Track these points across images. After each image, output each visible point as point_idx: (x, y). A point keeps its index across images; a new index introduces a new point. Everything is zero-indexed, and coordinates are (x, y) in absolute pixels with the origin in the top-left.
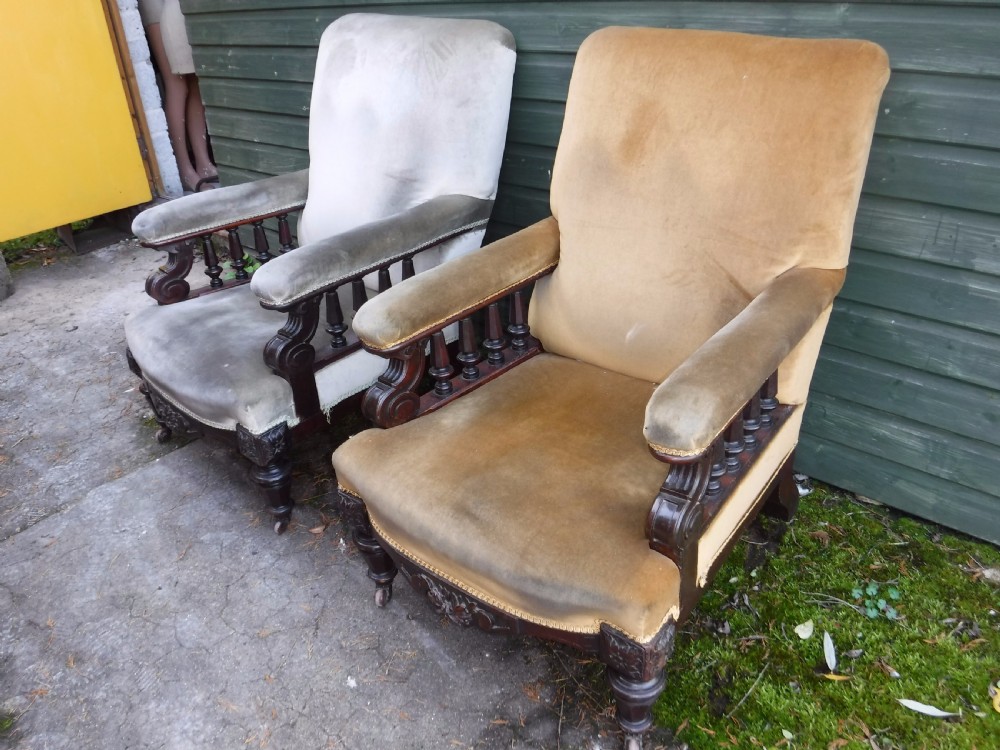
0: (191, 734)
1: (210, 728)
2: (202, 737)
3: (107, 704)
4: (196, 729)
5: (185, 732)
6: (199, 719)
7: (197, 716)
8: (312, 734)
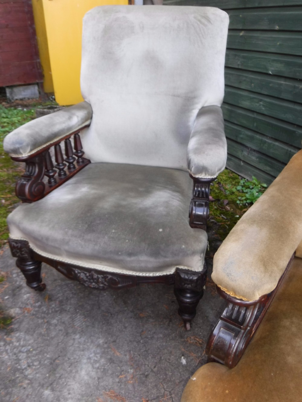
0: (92, 361)
1: (103, 361)
2: (97, 365)
3: (57, 328)
4: (96, 359)
5: (89, 358)
6: (98, 353)
7: (98, 351)
8: (156, 386)
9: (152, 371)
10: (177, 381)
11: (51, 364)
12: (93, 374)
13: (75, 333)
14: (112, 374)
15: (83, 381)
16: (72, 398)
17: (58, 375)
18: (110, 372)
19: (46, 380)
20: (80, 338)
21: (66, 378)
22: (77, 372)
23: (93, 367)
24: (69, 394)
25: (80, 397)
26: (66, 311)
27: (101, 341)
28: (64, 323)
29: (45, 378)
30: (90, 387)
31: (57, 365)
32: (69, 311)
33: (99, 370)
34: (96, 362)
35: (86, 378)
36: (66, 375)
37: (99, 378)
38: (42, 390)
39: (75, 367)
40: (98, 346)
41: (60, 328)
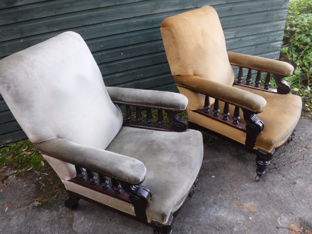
0: (216, 211)
1: (215, 207)
2: (218, 209)
4: (214, 210)
5: (214, 213)
6: (211, 209)
7: (210, 209)
8: (226, 187)
9: (219, 188)
10: (223, 180)
11: (219, 230)
12: (223, 210)
13: (198, 221)
14: (222, 203)
15: (227, 214)
16: (236, 218)
17: (225, 226)
18: (221, 204)
19: (229, 231)
20: (202, 218)
21: (226, 222)
22: (222, 217)
23: (220, 210)
24: (234, 220)
25: (235, 215)
27: (203, 208)
28: (191, 227)
29: (227, 232)
30: (230, 211)
31: (219, 227)
32: (182, 226)
33: (221, 208)
34: (216, 209)
35: (225, 213)
36: (225, 222)
37: (225, 208)
38: (234, 232)
39: (220, 218)
40: (206, 209)
41: (195, 229)
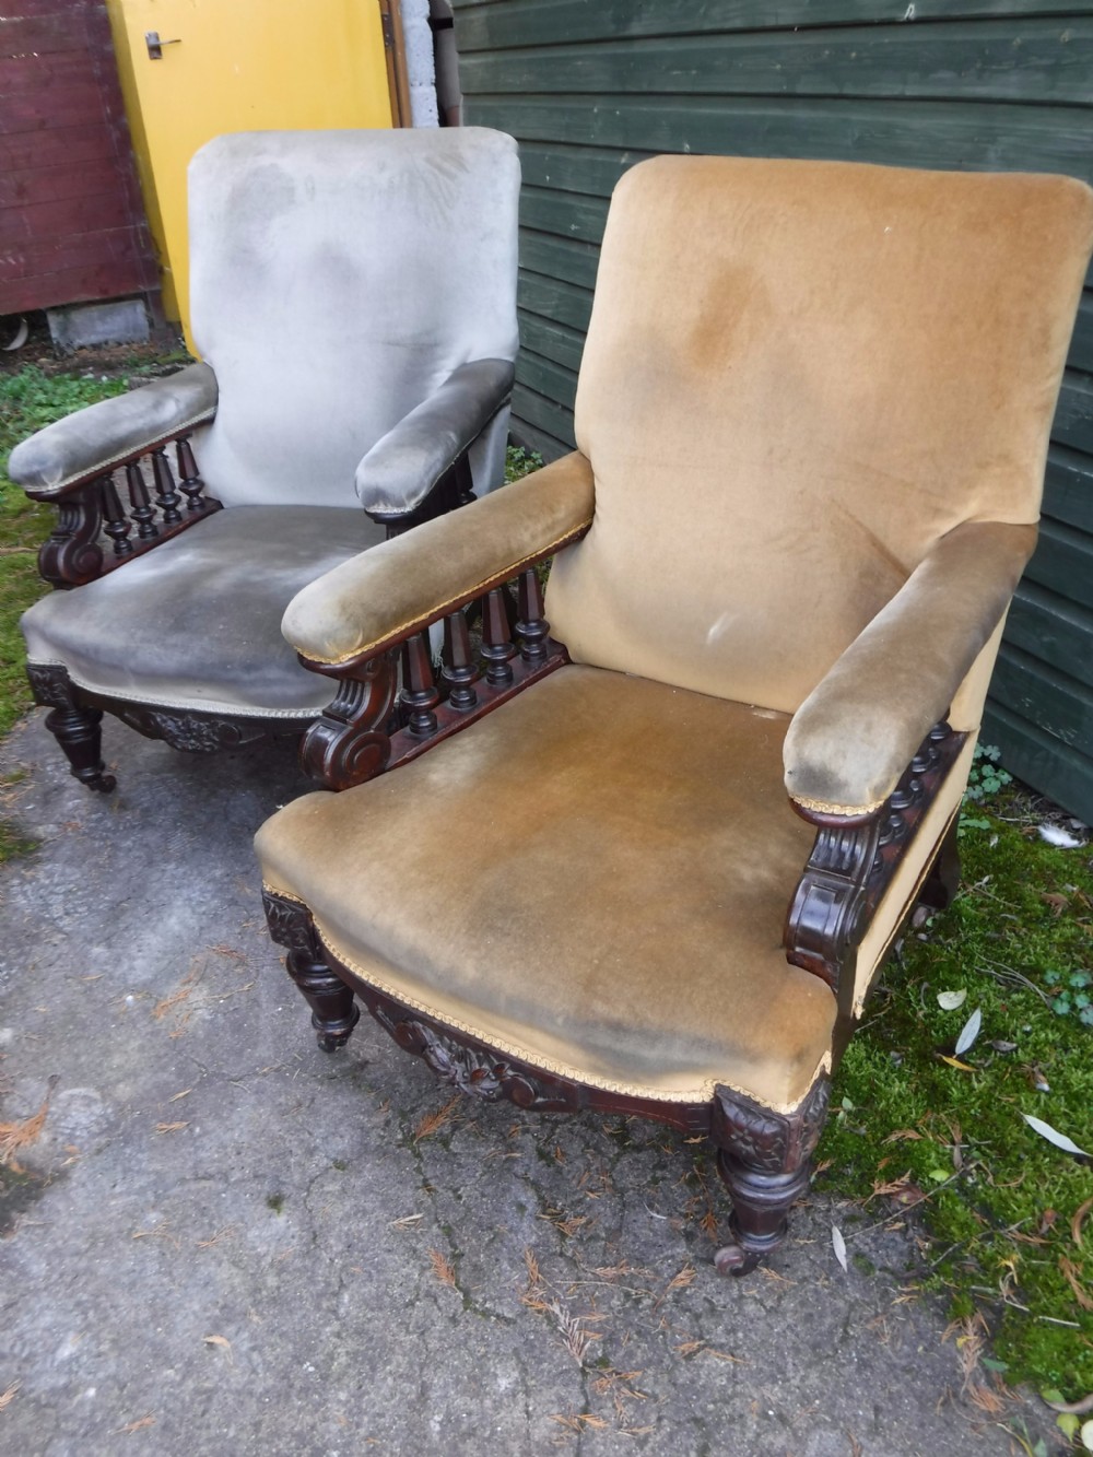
11: (112, 909)
12: (192, 922)
13: (167, 861)
14: (230, 922)
15: (170, 934)
16: (144, 957)
17: (122, 926)
18: (226, 919)
19: (97, 934)
21: (136, 929)
22: (161, 920)
23: (194, 912)
24: (140, 951)
25: (160, 955)
26: (154, 825)
27: (218, 873)
28: (146, 845)
29: (97, 930)
30: (182, 941)
31: (124, 911)
32: (160, 826)
33: (204, 917)
34: (201, 903)
35: (177, 928)
36: (139, 925)
37: (202, 928)
38: (89, 947)
39: (158, 912)
40: (212, 880)
41: (137, 854)
